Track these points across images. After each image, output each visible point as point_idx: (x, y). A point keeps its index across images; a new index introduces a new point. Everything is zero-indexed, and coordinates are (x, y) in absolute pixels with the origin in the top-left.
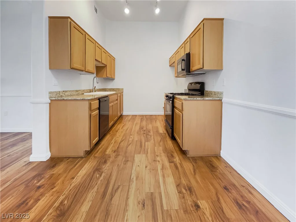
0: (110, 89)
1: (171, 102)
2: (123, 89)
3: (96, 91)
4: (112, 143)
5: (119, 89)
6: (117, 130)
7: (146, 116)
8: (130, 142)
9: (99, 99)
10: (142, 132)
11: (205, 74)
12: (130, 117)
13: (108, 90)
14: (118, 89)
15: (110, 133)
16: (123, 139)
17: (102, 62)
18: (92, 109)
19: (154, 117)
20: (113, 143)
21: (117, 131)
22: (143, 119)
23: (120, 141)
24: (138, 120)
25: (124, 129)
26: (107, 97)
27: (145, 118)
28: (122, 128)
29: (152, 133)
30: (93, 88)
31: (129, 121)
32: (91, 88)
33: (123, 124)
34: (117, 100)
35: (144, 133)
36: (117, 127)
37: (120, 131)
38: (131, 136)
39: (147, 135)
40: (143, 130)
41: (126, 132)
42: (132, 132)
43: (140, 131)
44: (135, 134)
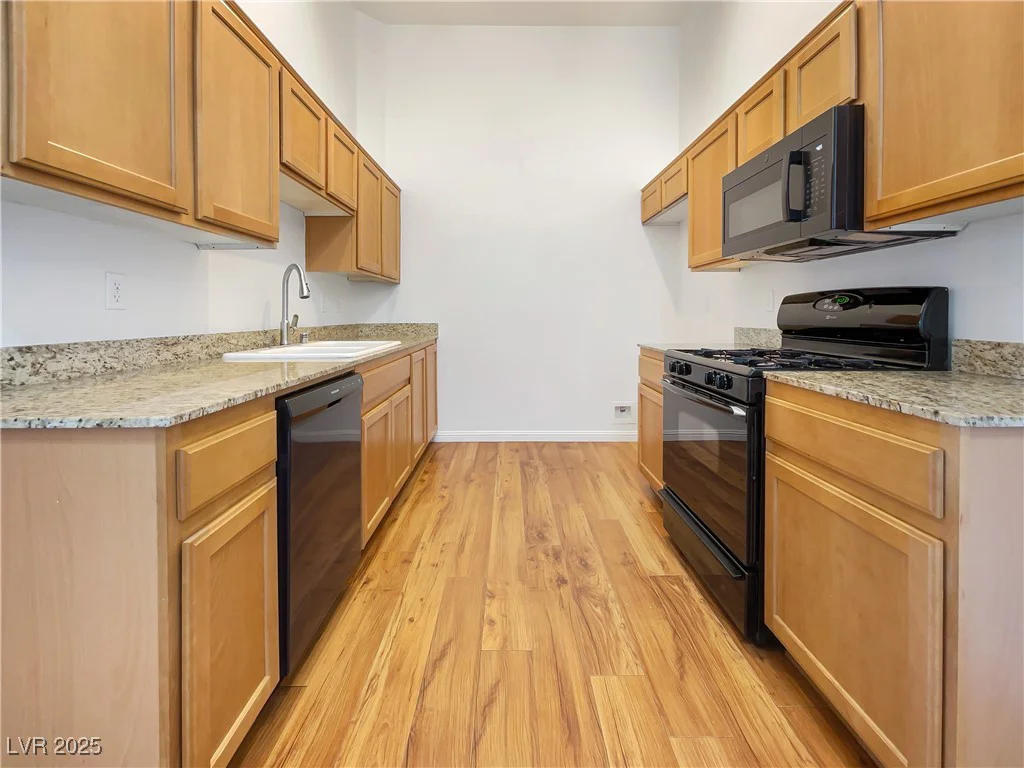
0: (378, 326)
1: (738, 411)
2: (434, 328)
3: (301, 342)
4: (372, 690)
5: (417, 325)
6: (406, 547)
7: (541, 446)
8: (490, 674)
9: (281, 402)
10: (548, 571)
11: (953, 233)
12: (470, 455)
13: (366, 331)
14: (416, 328)
15: (369, 572)
16: (444, 640)
17: (331, 190)
18: (195, 504)
19: (580, 453)
20: (381, 689)
21: (408, 561)
22: (528, 464)
23: (423, 661)
24: (507, 476)
25: (447, 540)
26: (350, 374)
27: (542, 458)
28: (434, 533)
29: (602, 574)
30: (282, 324)
31: (468, 480)
32: (274, 324)
33: (441, 505)
34: (409, 381)
35: (562, 581)
36: (407, 523)
37: (424, 557)
38: (488, 601)
39: (581, 592)
40: (550, 553)
41: (457, 565)
42: (491, 564)
43: (532, 559)
44: (507, 584)
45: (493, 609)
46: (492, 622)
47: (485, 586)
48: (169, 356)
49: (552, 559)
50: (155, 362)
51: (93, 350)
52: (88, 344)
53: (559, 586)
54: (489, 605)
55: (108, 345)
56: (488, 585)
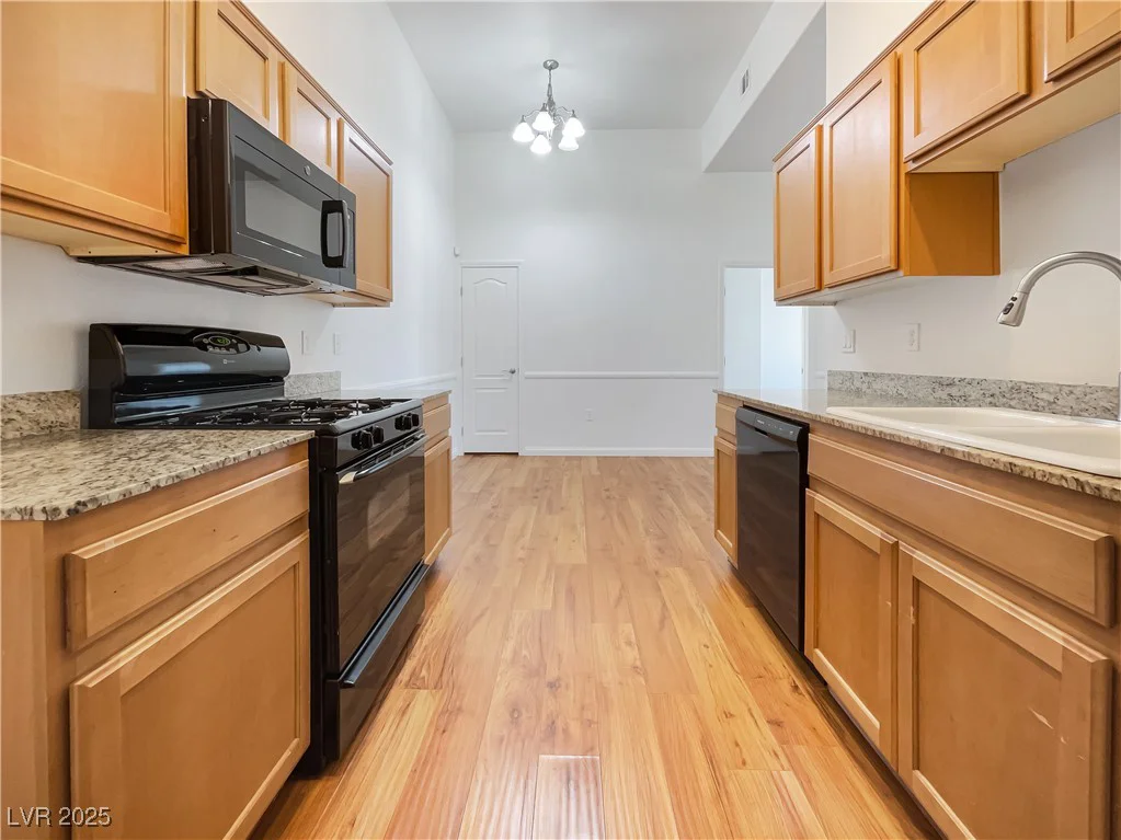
38: (638, 663)
39: (535, 672)
40: (560, 736)
41: (696, 712)
42: (648, 712)
43: (590, 722)
44: (621, 683)
45: (631, 655)
46: (629, 643)
47: (646, 681)
48: (945, 396)
49: (560, 724)
50: (931, 398)
51: (892, 379)
52: (889, 375)
53: (559, 679)
54: (635, 659)
55: (899, 377)
56: (644, 682)
